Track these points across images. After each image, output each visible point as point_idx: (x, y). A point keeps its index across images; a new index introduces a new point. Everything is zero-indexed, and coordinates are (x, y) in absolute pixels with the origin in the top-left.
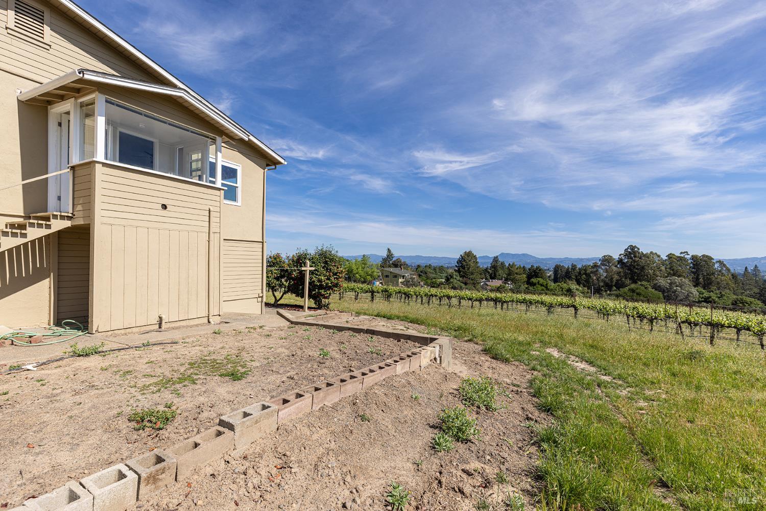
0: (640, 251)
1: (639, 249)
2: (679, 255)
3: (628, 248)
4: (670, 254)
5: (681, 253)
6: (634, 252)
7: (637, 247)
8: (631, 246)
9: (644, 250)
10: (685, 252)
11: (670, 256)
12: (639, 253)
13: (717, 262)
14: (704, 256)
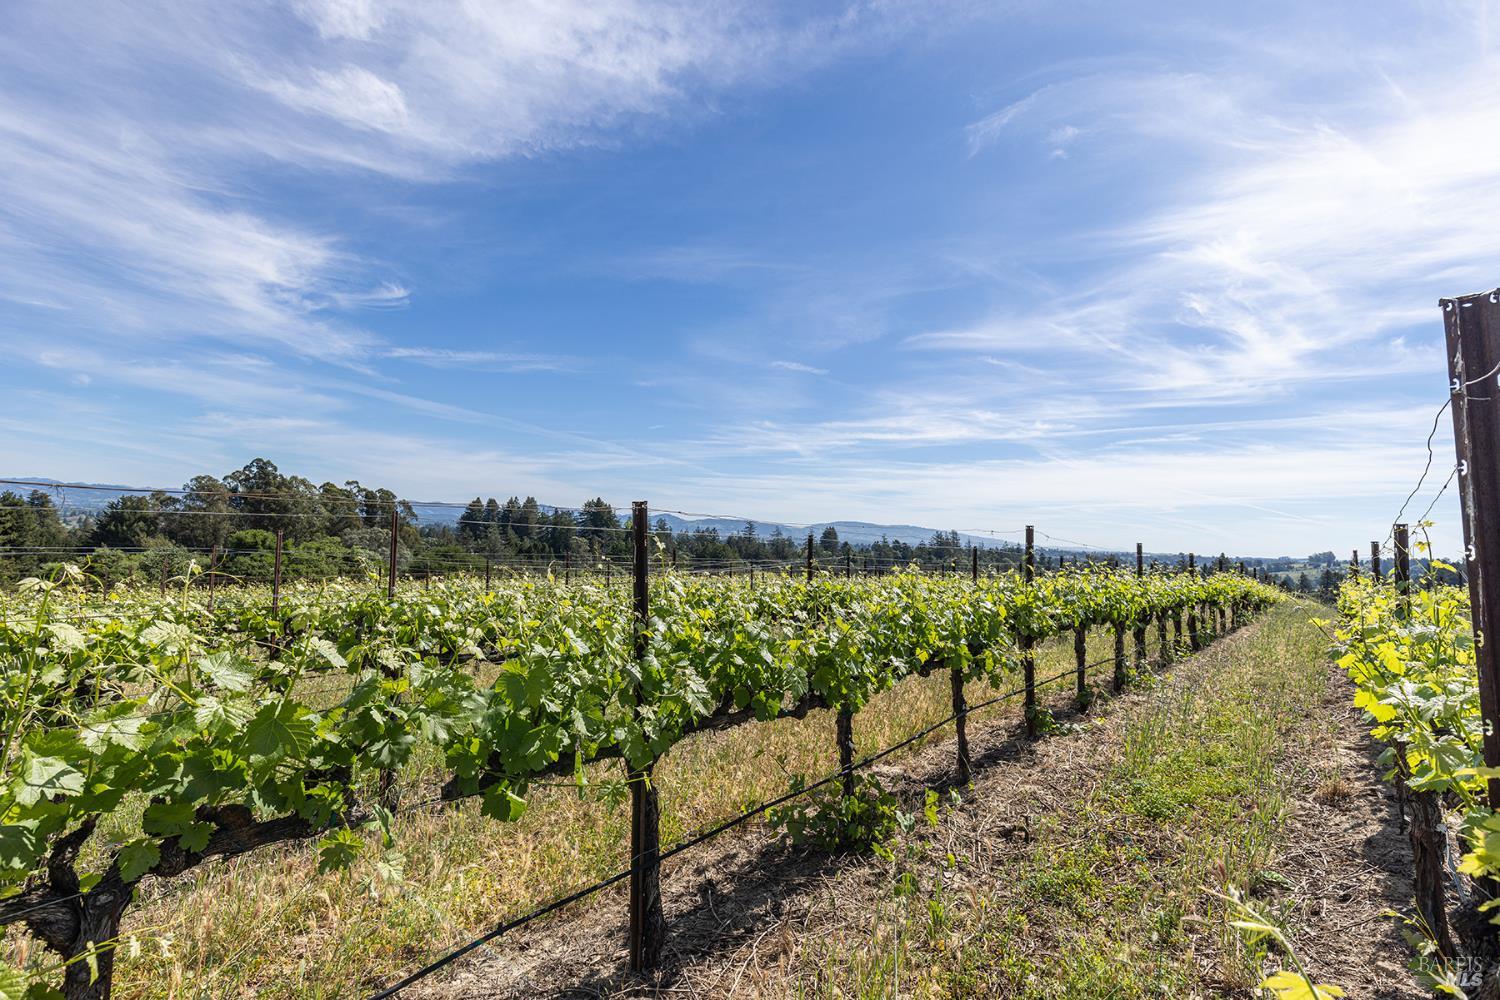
0: (278, 473)
1: (275, 469)
2: (344, 488)
3: (252, 464)
4: (328, 483)
5: (348, 483)
6: (267, 475)
7: (272, 466)
8: (260, 460)
9: (285, 472)
10: (353, 482)
11: (328, 488)
12: (275, 477)
13: (400, 503)
14: (380, 491)
